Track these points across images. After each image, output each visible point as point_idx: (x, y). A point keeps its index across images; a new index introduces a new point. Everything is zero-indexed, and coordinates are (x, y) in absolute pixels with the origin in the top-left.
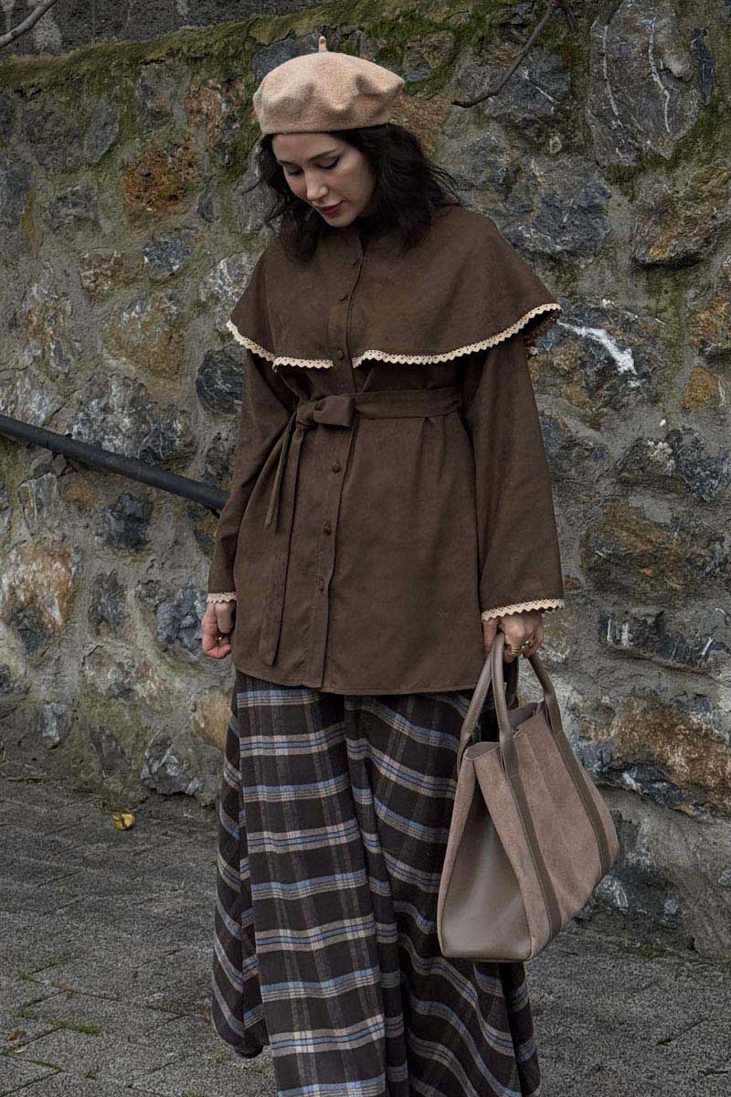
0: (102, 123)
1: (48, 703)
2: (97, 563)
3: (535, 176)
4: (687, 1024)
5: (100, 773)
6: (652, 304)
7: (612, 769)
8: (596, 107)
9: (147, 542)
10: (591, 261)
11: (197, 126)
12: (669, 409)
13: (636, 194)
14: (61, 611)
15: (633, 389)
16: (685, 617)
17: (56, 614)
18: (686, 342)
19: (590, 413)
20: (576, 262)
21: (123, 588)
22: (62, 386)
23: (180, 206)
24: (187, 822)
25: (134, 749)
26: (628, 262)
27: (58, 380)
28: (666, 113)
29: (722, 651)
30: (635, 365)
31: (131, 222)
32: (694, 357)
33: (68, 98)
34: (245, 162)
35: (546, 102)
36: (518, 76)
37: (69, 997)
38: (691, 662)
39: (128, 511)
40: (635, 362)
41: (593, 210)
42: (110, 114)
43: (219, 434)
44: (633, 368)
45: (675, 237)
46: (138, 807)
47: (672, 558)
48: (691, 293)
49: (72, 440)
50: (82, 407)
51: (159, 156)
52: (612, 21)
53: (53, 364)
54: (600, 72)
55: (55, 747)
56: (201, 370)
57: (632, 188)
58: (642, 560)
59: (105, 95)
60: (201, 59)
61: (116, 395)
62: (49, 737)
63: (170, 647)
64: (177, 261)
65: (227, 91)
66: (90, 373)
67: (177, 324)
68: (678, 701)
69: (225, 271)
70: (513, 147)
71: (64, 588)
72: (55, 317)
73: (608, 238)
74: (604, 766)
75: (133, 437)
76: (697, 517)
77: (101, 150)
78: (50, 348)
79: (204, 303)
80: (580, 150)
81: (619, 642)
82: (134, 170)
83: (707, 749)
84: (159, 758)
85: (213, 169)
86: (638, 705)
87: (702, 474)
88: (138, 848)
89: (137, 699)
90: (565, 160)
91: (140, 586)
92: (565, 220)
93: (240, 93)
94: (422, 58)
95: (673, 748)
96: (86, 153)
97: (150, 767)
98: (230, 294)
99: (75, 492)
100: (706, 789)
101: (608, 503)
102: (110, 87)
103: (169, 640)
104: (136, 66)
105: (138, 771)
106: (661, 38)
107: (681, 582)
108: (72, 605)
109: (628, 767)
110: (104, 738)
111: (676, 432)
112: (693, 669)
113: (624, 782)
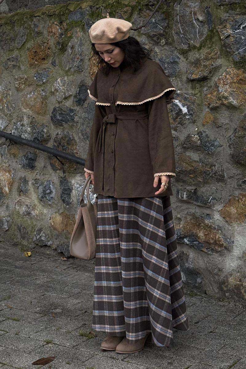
0: (21, 36)
1: (4, 217)
2: (20, 173)
3: (157, 52)
4: (204, 317)
5: (21, 239)
6: (193, 92)
7: (180, 238)
8: (176, 30)
9: (36, 167)
10: (174, 79)
11: (51, 36)
12: (198, 125)
13: (188, 58)
14: (8, 188)
15: (187, 119)
16: (204, 190)
17: (7, 189)
18: (204, 104)
19: (174, 126)
20: (170, 79)
21: (28, 181)
22: (9, 118)
23: (46, 62)
24: (48, 255)
25: (31, 232)
26: (186, 79)
27: (7, 116)
28: (197, 33)
29: (215, 200)
30: (188, 111)
31: (31, 66)
32: (206, 109)
33: (11, 28)
34: (66, 48)
35: (160, 29)
36: (151, 21)
37: (10, 310)
38: (206, 204)
39: (29, 157)
40: (188, 110)
41: (175, 63)
42: (23, 33)
43: (58, 133)
44: (187, 112)
45: (200, 71)
46: (32, 250)
47: (199, 171)
48: (205, 89)
49: (12, 135)
50: (15, 125)
51: (39, 46)
52: (181, 4)
53: (5, 110)
54: (177, 20)
55: (6, 231)
56: (52, 113)
57: (187, 56)
58: (190, 172)
59: (22, 27)
60: (52, 16)
61: (26, 121)
62: (5, 228)
63: (42, 199)
64: (45, 79)
65: (60, 26)
66: (17, 114)
67: (45, 98)
68: (201, 216)
69: (60, 82)
70: (149, 43)
71: (10, 181)
72: (6, 96)
73: (179, 72)
74: (178, 236)
75: (31, 134)
76: (207, 158)
77: (21, 44)
78: (5, 106)
79: (53, 92)
80: (171, 44)
81: (183, 197)
82: (31, 50)
83: (210, 231)
84: (39, 234)
85: (56, 50)
86: (189, 217)
87: (209, 145)
88: (33, 263)
89: (32, 216)
90: (166, 47)
91: (33, 180)
92: (166, 66)
93: (65, 26)
94: (121, 15)
95: (200, 231)
96: (16, 45)
97: (36, 237)
98: (61, 89)
99: (13, 151)
100: (210, 244)
101: (179, 154)
102: (24, 24)
103: (42, 197)
104: (32, 18)
105: (33, 238)
106: (196, 9)
107: (202, 179)
108: (12, 186)
109: (186, 237)
110: (22, 228)
111: (201, 132)
112: (206, 206)
113: (184, 242)
